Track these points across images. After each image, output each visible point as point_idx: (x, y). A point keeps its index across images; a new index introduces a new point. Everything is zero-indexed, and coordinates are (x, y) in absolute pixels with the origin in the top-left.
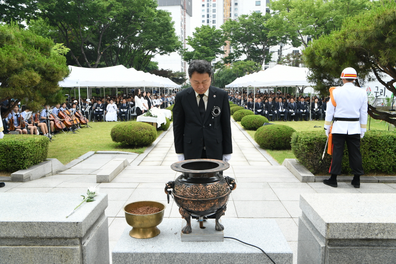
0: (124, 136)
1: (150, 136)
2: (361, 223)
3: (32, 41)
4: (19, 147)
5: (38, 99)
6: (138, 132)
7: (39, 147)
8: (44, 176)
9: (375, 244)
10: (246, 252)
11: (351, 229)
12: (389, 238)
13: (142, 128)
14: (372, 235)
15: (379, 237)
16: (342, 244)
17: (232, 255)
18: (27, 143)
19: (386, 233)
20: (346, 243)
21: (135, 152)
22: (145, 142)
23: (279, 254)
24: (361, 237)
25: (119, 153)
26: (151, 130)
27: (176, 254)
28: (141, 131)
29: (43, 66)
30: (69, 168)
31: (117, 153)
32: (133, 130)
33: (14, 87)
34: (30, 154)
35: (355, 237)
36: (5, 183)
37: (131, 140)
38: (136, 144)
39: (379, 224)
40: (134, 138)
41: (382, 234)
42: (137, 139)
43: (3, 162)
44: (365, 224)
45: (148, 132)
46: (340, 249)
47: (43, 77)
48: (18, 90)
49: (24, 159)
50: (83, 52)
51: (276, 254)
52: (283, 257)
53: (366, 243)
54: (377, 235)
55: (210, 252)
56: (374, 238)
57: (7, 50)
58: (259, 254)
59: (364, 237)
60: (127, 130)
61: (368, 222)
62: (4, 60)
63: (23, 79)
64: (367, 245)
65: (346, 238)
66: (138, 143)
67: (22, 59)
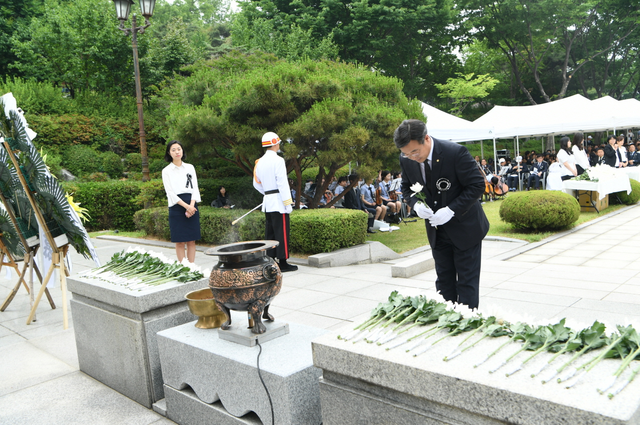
0: (514, 213)
1: (562, 213)
2: (350, 353)
3: (372, 86)
4: (320, 224)
5: (370, 162)
6: (537, 207)
7: (349, 225)
8: (356, 264)
9: (378, 393)
10: (244, 363)
11: (339, 358)
12: (390, 386)
13: (546, 201)
14: (365, 375)
15: (376, 380)
16: (338, 380)
17: (233, 362)
18: (329, 219)
19: (384, 376)
20: (343, 380)
21: (526, 240)
22: (553, 223)
23: (272, 374)
24: (353, 375)
25: (498, 240)
26: (564, 203)
27: (193, 347)
28: (542, 206)
29: (374, 118)
30: (405, 257)
31: (495, 240)
32: (529, 204)
33: (335, 150)
34: (334, 233)
35: (345, 372)
36: (298, 266)
37: (524, 219)
38: (535, 226)
39: (374, 360)
40: (529, 217)
41: (378, 376)
42: (535, 218)
43: (307, 242)
44: (355, 354)
45: (556, 206)
46: (332, 387)
47: (375, 132)
48: (340, 153)
49: (326, 239)
50: (538, 81)
51: (269, 373)
52: (276, 380)
53: (367, 388)
54: (372, 377)
55: (217, 353)
56: (369, 380)
57: (323, 105)
58: (254, 369)
59: (356, 376)
60: (518, 204)
61: (359, 353)
62: (318, 118)
63: (346, 138)
64: (368, 392)
65: (335, 371)
66: (537, 224)
67: (346, 114)
